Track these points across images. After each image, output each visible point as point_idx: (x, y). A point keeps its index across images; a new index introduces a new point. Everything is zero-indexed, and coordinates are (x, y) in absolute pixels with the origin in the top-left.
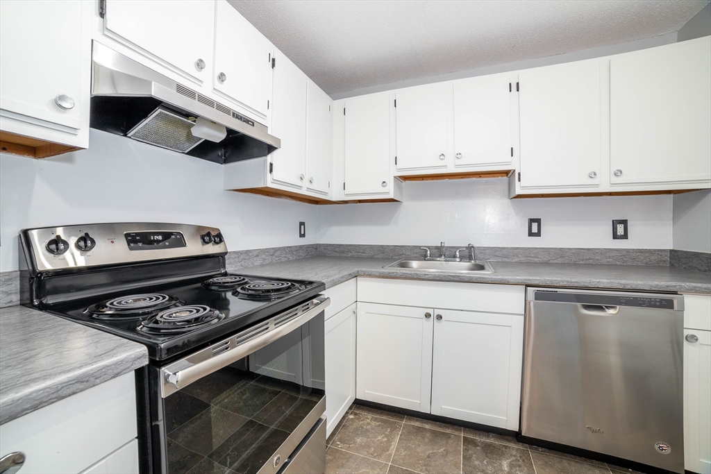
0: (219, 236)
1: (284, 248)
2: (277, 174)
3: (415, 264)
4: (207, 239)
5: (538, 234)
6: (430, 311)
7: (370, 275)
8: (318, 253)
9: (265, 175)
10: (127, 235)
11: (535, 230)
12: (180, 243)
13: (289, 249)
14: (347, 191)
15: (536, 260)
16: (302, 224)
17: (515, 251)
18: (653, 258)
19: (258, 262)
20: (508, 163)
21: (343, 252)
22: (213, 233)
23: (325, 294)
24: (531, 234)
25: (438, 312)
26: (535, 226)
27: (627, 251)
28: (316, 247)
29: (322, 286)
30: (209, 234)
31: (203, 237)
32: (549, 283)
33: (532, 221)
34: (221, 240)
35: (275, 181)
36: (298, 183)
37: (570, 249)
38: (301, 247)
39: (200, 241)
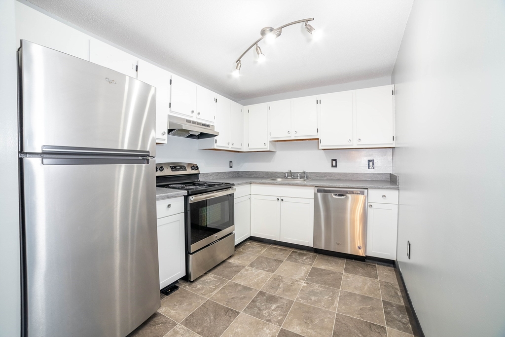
0: (197, 167)
1: (222, 172)
2: (218, 143)
3: (279, 180)
4: (193, 168)
5: (336, 166)
6: (279, 198)
7: (256, 183)
8: (239, 175)
9: (214, 144)
10: (171, 167)
11: (334, 164)
12: (185, 169)
13: (225, 173)
14: (250, 147)
15: (335, 178)
16: (231, 162)
17: (325, 174)
18: (384, 177)
19: (211, 178)
20: (317, 135)
21: (250, 175)
22: (195, 166)
23: (234, 187)
24: (333, 166)
25: (282, 198)
26: (334, 163)
27: (373, 174)
28: (238, 172)
29: (233, 185)
30: (194, 166)
31: (192, 167)
32: (322, 186)
33: (333, 160)
34: (198, 169)
35: (218, 146)
36: (227, 146)
37: (349, 173)
38: (230, 172)
39: (190, 169)
